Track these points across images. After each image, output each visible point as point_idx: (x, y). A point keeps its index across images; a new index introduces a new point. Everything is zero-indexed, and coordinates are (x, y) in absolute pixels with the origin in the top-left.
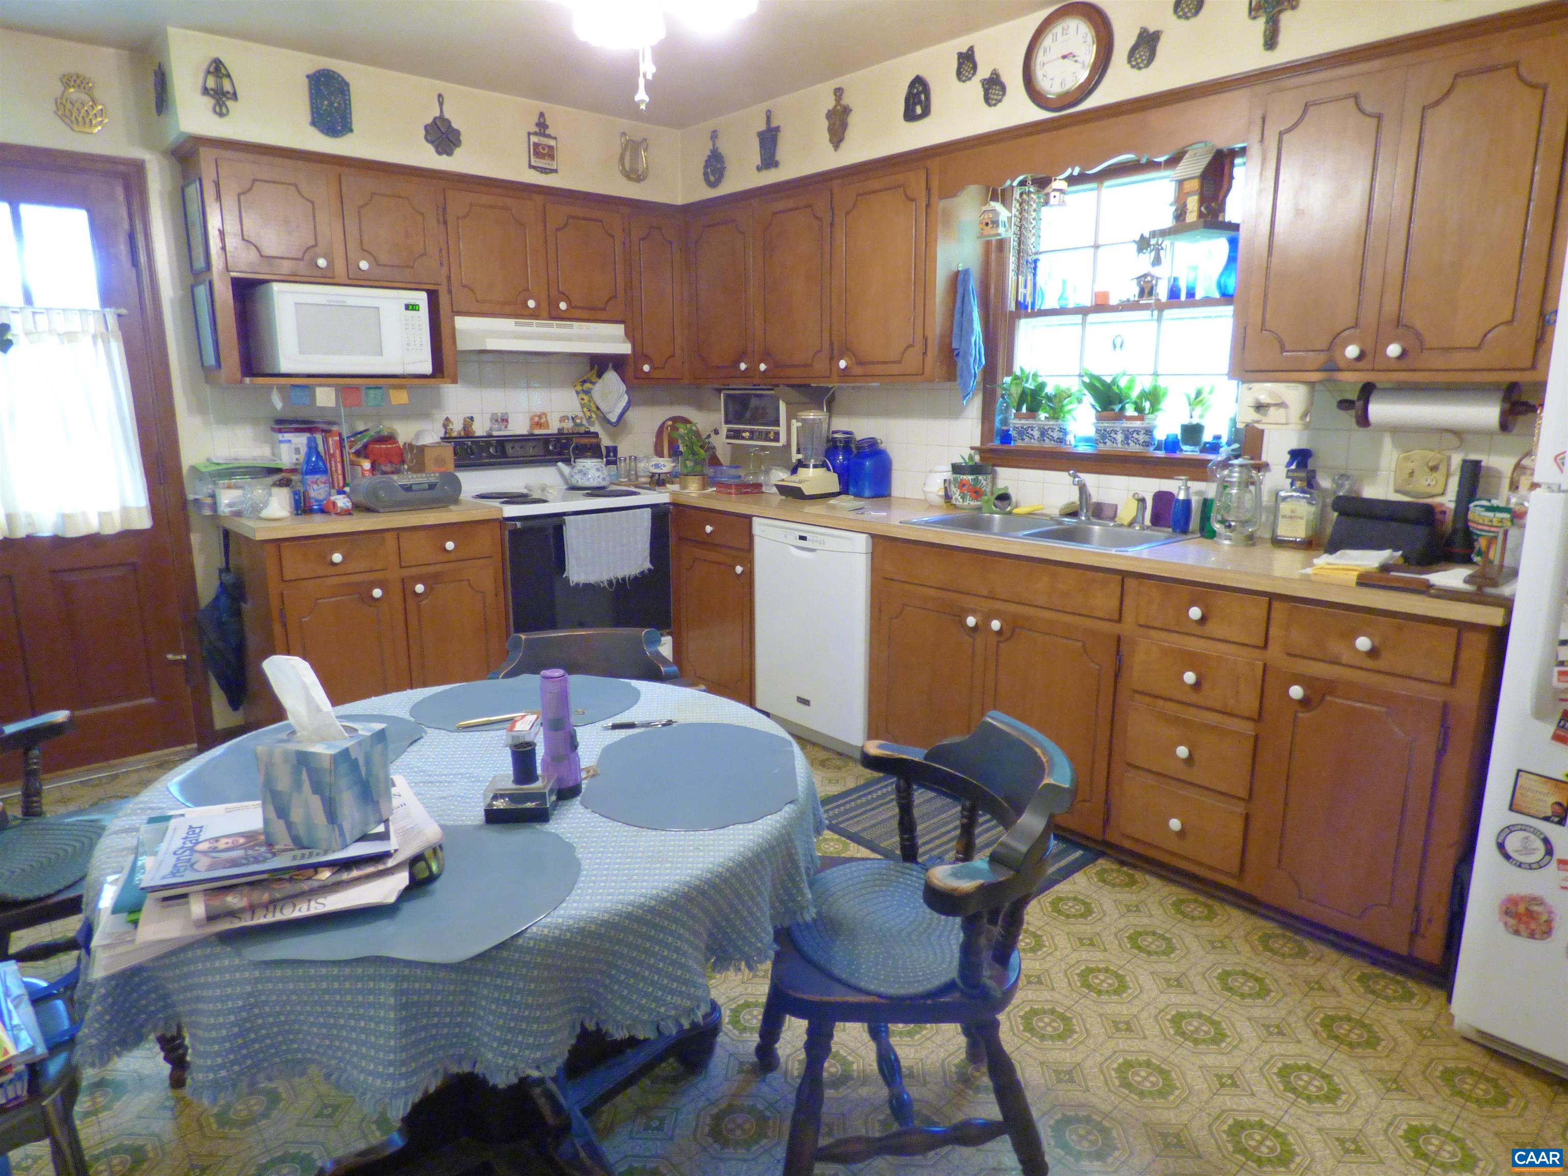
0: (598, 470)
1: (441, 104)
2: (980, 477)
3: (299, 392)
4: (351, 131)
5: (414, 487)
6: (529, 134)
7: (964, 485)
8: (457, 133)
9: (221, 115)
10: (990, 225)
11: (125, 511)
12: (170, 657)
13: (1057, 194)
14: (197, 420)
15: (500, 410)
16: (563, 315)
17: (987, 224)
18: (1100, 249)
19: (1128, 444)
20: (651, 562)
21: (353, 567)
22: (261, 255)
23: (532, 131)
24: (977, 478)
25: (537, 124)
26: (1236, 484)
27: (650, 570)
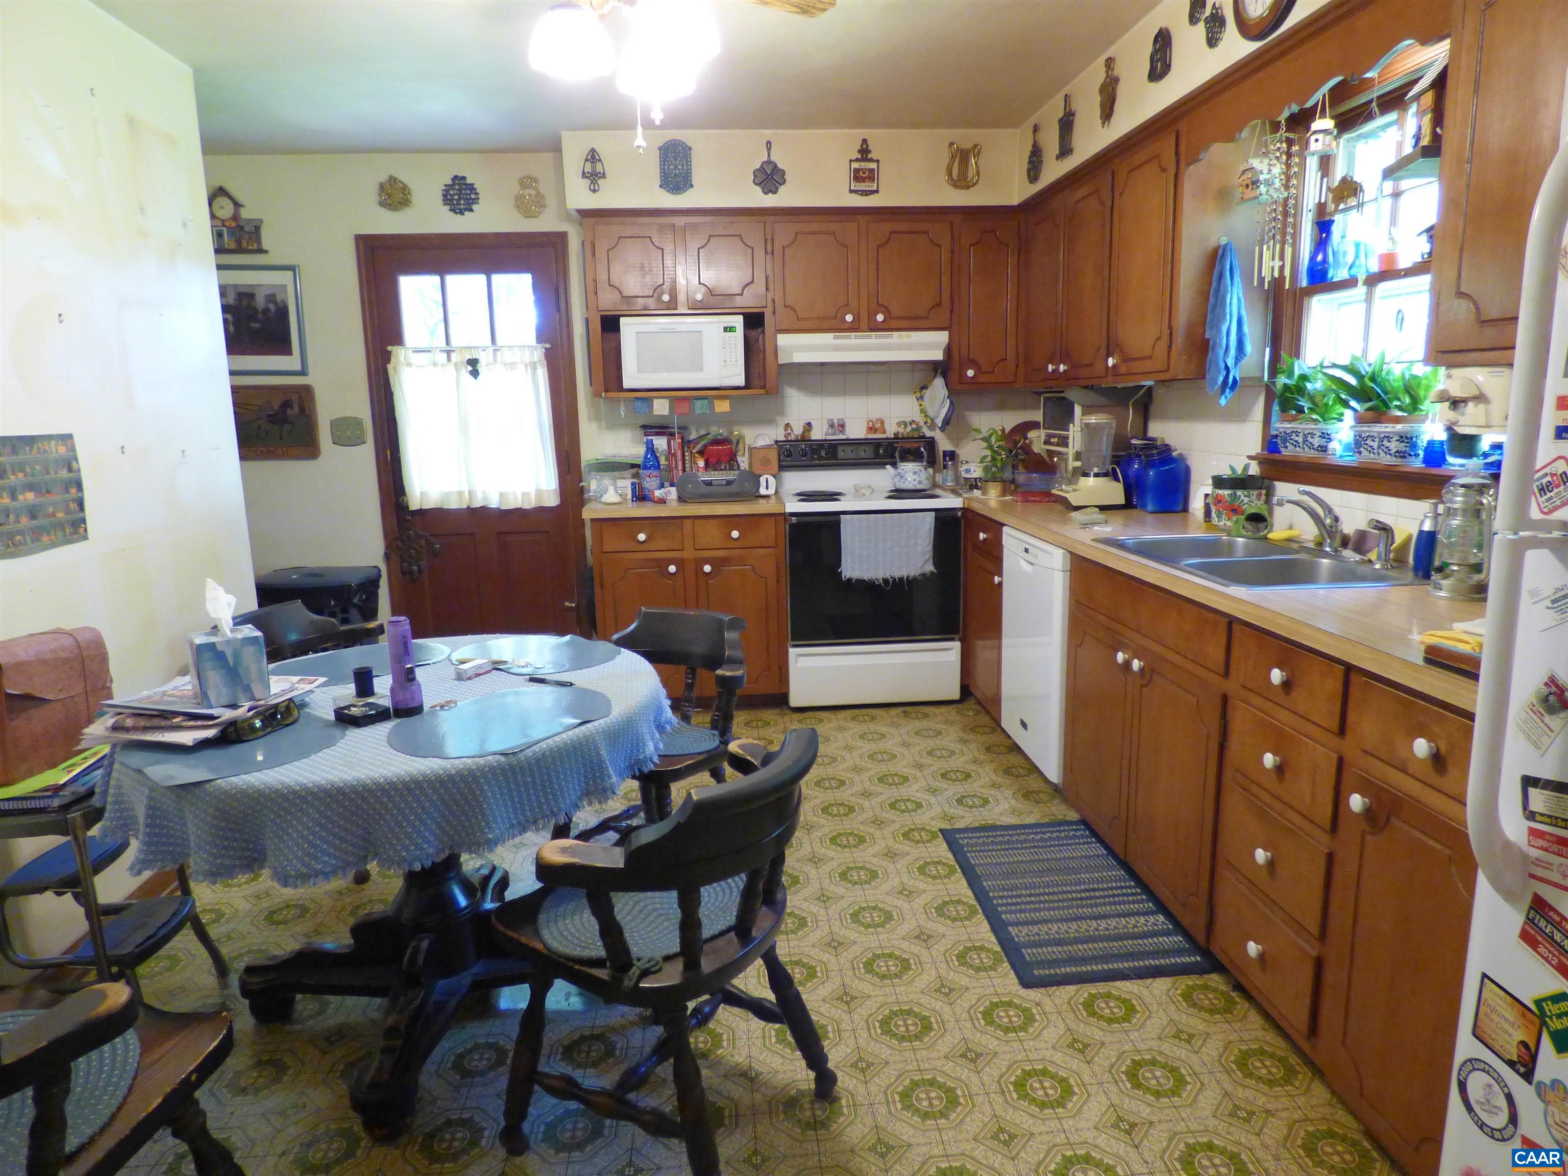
0: (915, 473)
1: (769, 149)
2: (1239, 493)
3: (638, 404)
4: (692, 186)
5: (713, 483)
6: (851, 161)
7: (1220, 501)
8: (783, 173)
9: (594, 191)
10: (1250, 187)
11: (539, 492)
12: (567, 604)
13: (1320, 136)
14: (594, 425)
15: (836, 417)
16: (881, 327)
17: (1247, 186)
18: (1403, 198)
19: (1360, 453)
20: (935, 564)
21: (652, 546)
22: (622, 297)
23: (853, 158)
24: (1235, 494)
25: (859, 151)
26: (1460, 512)
27: (932, 573)
